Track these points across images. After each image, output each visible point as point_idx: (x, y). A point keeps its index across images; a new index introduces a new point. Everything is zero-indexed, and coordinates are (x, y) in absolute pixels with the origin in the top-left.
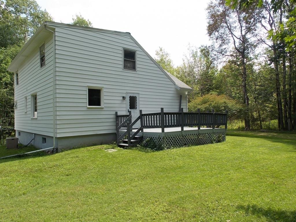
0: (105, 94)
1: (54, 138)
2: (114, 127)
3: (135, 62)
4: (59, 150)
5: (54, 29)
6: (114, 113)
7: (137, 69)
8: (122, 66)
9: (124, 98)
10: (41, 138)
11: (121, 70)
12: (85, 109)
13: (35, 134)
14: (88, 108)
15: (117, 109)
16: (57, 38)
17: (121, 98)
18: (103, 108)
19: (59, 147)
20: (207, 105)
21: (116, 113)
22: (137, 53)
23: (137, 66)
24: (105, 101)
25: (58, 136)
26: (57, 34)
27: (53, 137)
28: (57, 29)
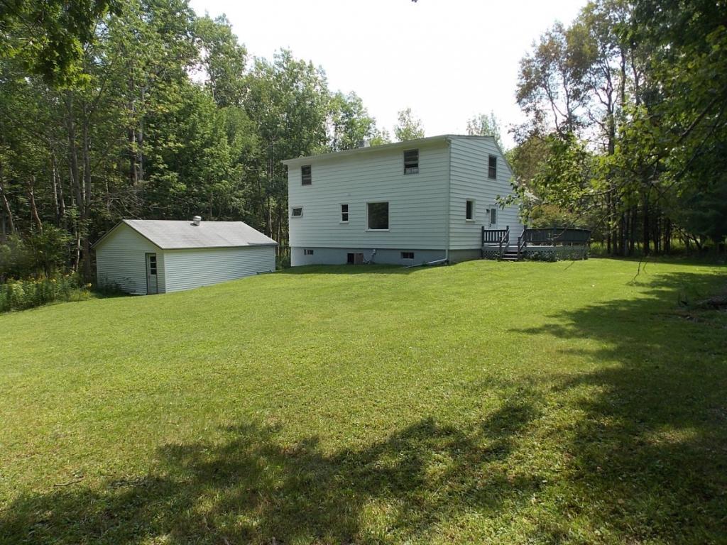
0: (477, 206)
1: (447, 251)
2: (480, 243)
3: (495, 170)
4: (450, 262)
5: (450, 141)
6: (481, 228)
7: (498, 178)
8: (487, 175)
9: (487, 210)
10: (400, 254)
11: (486, 179)
12: (464, 222)
13: (377, 249)
14: (467, 222)
15: (483, 223)
16: (452, 151)
17: (486, 211)
18: (474, 222)
19: (450, 260)
20: (543, 219)
21: (483, 227)
22: (498, 159)
23: (498, 174)
24: (477, 215)
25: (451, 248)
26: (453, 146)
27: (445, 250)
28: (453, 141)
